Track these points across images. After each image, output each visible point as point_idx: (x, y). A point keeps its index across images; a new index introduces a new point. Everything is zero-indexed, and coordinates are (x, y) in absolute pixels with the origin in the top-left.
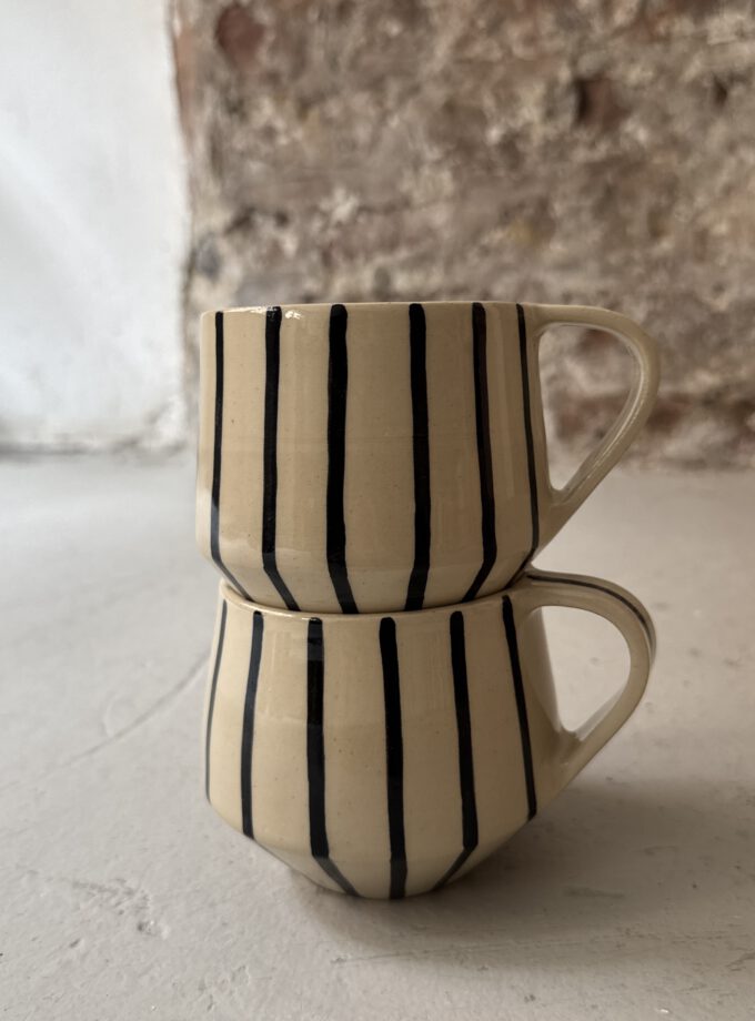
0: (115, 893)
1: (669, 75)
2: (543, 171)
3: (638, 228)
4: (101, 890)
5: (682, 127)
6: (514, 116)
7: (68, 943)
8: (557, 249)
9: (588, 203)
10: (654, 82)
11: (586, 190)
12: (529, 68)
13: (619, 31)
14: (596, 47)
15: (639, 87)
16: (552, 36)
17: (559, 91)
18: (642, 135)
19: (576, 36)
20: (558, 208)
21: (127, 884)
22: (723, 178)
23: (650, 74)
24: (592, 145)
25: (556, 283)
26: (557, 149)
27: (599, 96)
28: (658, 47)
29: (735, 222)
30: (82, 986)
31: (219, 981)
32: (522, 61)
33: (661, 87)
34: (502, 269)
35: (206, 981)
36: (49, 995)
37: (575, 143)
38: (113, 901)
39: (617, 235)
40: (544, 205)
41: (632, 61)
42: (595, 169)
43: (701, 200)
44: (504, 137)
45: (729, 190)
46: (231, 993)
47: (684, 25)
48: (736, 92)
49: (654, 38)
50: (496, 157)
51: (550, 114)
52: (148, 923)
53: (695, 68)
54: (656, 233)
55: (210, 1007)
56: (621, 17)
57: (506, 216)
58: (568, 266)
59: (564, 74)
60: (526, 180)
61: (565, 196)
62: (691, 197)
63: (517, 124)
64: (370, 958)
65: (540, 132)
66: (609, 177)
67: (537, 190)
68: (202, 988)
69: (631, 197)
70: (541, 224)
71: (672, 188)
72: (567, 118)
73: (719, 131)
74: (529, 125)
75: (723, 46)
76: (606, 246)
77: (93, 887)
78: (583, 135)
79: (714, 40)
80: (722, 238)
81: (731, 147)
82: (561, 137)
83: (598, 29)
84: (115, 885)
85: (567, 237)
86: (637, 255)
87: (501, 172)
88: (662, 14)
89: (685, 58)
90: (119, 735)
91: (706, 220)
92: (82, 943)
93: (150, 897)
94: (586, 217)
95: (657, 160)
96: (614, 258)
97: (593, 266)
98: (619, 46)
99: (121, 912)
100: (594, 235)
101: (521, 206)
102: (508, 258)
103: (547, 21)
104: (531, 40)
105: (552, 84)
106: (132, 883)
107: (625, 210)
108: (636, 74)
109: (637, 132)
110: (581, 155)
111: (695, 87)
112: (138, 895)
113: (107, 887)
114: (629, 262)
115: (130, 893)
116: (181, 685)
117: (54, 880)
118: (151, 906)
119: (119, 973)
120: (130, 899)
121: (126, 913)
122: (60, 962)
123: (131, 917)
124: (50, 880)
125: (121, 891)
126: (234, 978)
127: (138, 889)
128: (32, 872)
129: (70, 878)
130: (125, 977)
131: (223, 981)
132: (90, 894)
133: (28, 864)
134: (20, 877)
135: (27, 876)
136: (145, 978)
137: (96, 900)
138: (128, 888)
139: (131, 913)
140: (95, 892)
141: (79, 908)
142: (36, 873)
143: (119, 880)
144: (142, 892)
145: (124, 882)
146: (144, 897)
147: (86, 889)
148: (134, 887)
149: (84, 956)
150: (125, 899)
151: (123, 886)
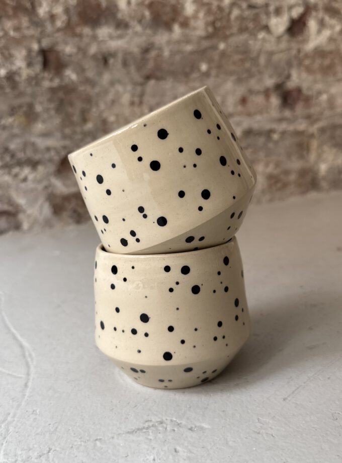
0: (154, 426)
1: (82, 51)
2: (29, 90)
3: (76, 118)
4: (147, 428)
5: (90, 74)
6: (12, 63)
7: (174, 453)
8: (39, 127)
9: (52, 106)
10: (77, 54)
11: (50, 100)
12: (18, 42)
13: (59, 30)
14: (49, 36)
15: (70, 56)
16: (28, 28)
17: (34, 54)
18: (74, 77)
19: (39, 30)
20: (39, 108)
21: (153, 420)
22: (110, 97)
23: (75, 50)
24: (51, 80)
25: (42, 143)
26: (34, 81)
27: (52, 58)
28: (76, 39)
29: (117, 116)
31: (259, 427)
32: (14, 38)
33: (80, 56)
34: (14, 136)
35: (256, 430)
37: (43, 78)
38: (160, 429)
39: (67, 121)
40: (31, 106)
41: (66, 43)
42: (53, 90)
43: (102, 106)
44: (8, 73)
45: (113, 102)
46: (271, 428)
47: (87, 31)
48: (111, 61)
49: (75, 35)
50: (5, 83)
51: (30, 65)
52: (192, 428)
53: (93, 49)
54: (85, 120)
55: (273, 436)
56: (59, 24)
57: (13, 111)
58: (46, 135)
59: (35, 47)
60: (21, 94)
61: (41, 103)
62: (97, 104)
63: (14, 68)
65: (25, 73)
66: (61, 94)
67: (27, 99)
68: (259, 433)
69: (71, 104)
70: (31, 116)
71: (88, 100)
72: (38, 67)
73: (106, 77)
74: (20, 68)
75: (103, 41)
76: (63, 125)
77: (138, 429)
78: (46, 75)
79: (101, 39)
80: (112, 123)
81: (112, 83)
82: (37, 75)
83: (49, 28)
84: (151, 424)
85: (44, 122)
86: (78, 129)
87: (8, 90)
88: (78, 25)
89: (89, 45)
90: (28, 374)
91: (105, 115)
92: (178, 448)
93: (174, 419)
94: (53, 112)
95: (81, 88)
96: (68, 131)
97: (58, 135)
98: (59, 36)
99: (174, 430)
100: (57, 121)
101: (20, 106)
102: (16, 131)
103: (25, 21)
104: (17, 29)
105: (30, 51)
106: (155, 419)
107: (70, 110)
108: (68, 49)
109: (71, 75)
110: (46, 84)
111: (94, 57)
113: (146, 426)
114: (74, 132)
115: (161, 423)
116: (21, 346)
117: (115, 437)
118: (181, 422)
119: (217, 448)
120: (167, 424)
121: (176, 429)
122: (185, 460)
123: (181, 429)
124: (113, 438)
125: (156, 424)
126: (262, 424)
127: (162, 420)
128: (96, 440)
129: (122, 432)
130: (223, 447)
131: (261, 427)
132: (145, 432)
133: (88, 438)
134: (95, 445)
135: (98, 443)
136: (230, 443)
137: (152, 432)
138: (157, 422)
139: (178, 428)
140: (145, 430)
141: (151, 439)
142: (100, 439)
143: (146, 421)
144: (167, 419)
145: (151, 421)
146: (172, 421)
147: (138, 432)
148: (159, 420)
149: (190, 452)
150: (165, 425)
151: (154, 422)
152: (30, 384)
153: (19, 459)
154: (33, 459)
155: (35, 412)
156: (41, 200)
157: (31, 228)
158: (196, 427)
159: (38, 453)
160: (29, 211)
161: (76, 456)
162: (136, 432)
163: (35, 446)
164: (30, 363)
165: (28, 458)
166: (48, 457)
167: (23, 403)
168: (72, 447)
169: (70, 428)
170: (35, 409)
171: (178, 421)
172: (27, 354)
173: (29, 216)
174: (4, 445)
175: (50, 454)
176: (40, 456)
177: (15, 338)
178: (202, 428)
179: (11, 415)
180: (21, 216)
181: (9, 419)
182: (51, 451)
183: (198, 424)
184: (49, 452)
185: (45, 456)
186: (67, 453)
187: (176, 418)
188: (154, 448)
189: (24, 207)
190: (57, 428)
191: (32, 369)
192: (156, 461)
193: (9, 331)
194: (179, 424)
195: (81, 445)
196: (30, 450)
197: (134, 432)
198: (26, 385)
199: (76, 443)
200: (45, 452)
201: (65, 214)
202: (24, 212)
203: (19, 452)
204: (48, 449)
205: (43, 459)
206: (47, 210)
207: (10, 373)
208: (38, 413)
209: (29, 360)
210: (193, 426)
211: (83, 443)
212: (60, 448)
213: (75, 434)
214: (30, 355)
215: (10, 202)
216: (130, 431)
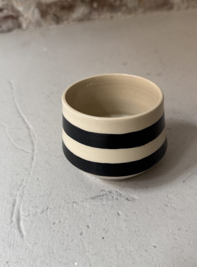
0: (106, 194)
4: (102, 196)
7: (117, 216)
21: (106, 191)
30: (138, 223)
31: (167, 202)
35: (165, 203)
36: (134, 231)
38: (110, 197)
46: (174, 202)
52: (128, 198)
55: (175, 209)
64: (189, 177)
68: (167, 206)
77: (97, 196)
84: (104, 193)
90: (33, 151)
92: (120, 213)
99: (117, 199)
112: (114, 192)
113: (102, 194)
115: (110, 192)
116: (28, 128)
117: (84, 201)
118: (122, 193)
119: (142, 214)
120: (113, 194)
121: (119, 198)
122: (123, 221)
123: (122, 199)
124: (83, 201)
125: (108, 193)
126: (169, 199)
127: (111, 190)
128: (74, 202)
129: (88, 198)
130: (145, 214)
131: (168, 201)
132: (101, 199)
133: (69, 201)
134: (73, 206)
135: (74, 204)
136: (150, 211)
137: (105, 199)
138: (108, 192)
139: (120, 198)
140: (101, 197)
141: (104, 204)
142: (76, 202)
143: (102, 191)
144: (113, 190)
145: (104, 191)
146: (116, 192)
147: (97, 198)
148: (109, 190)
149: (127, 216)
150: (112, 195)
151: (106, 192)
152: (35, 158)
153: (31, 213)
154: (39, 214)
155: (38, 180)
156: (33, 7)
157: (28, 27)
158: (130, 197)
159: (41, 210)
160: (26, 16)
161: (63, 214)
162: (96, 198)
163: (40, 205)
164: (34, 142)
165: (36, 213)
166: (47, 213)
167: (32, 173)
168: (60, 207)
169: (59, 193)
170: (38, 177)
171: (120, 192)
172: (32, 134)
173: (26, 19)
174: (22, 202)
175: (48, 211)
176: (43, 212)
177: (24, 121)
178: (134, 199)
179: (25, 180)
180: (21, 19)
181: (24, 183)
182: (49, 209)
183: (131, 196)
184: (47, 209)
185: (45, 212)
186: (57, 211)
187: (119, 190)
188: (106, 211)
189: (22, 12)
190: (51, 192)
191: (36, 147)
192: (107, 220)
193: (20, 116)
194: (120, 195)
195: (65, 205)
196: (37, 207)
197: (95, 198)
198: (32, 159)
199: (62, 204)
200: (45, 209)
201: (49, 17)
202: (22, 16)
203: (31, 209)
204: (47, 207)
205: (44, 214)
206: (37, 15)
207: (23, 149)
208: (40, 180)
209: (33, 139)
210: (129, 197)
211: (66, 204)
212: (53, 207)
213: (61, 197)
214: (34, 135)
215: (13, 9)
216: (93, 197)
